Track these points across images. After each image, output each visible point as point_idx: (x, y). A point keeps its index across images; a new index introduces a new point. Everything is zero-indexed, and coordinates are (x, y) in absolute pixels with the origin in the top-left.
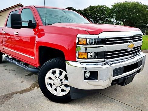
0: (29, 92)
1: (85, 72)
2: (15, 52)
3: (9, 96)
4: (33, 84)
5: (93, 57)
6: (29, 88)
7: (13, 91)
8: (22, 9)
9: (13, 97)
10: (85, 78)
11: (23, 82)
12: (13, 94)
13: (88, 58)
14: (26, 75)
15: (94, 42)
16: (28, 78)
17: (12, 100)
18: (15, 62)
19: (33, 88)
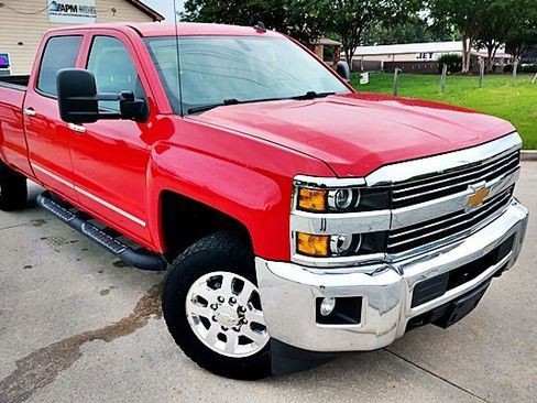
0: (133, 335)
1: (319, 301)
2: (77, 188)
3: (69, 350)
4: (144, 299)
5: (345, 247)
6: (131, 316)
7: (79, 331)
8: (94, 37)
9: (81, 354)
10: (321, 319)
11: (106, 292)
12: (81, 342)
13: (330, 254)
14: (116, 264)
15: (350, 199)
16: (121, 277)
17: (78, 364)
18: (76, 222)
19: (142, 319)
